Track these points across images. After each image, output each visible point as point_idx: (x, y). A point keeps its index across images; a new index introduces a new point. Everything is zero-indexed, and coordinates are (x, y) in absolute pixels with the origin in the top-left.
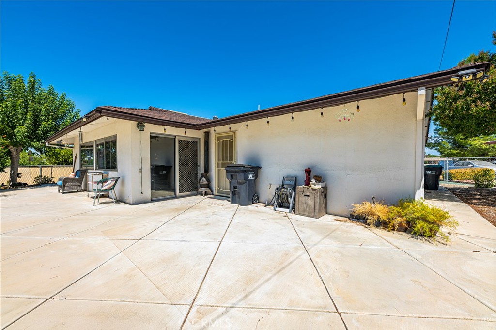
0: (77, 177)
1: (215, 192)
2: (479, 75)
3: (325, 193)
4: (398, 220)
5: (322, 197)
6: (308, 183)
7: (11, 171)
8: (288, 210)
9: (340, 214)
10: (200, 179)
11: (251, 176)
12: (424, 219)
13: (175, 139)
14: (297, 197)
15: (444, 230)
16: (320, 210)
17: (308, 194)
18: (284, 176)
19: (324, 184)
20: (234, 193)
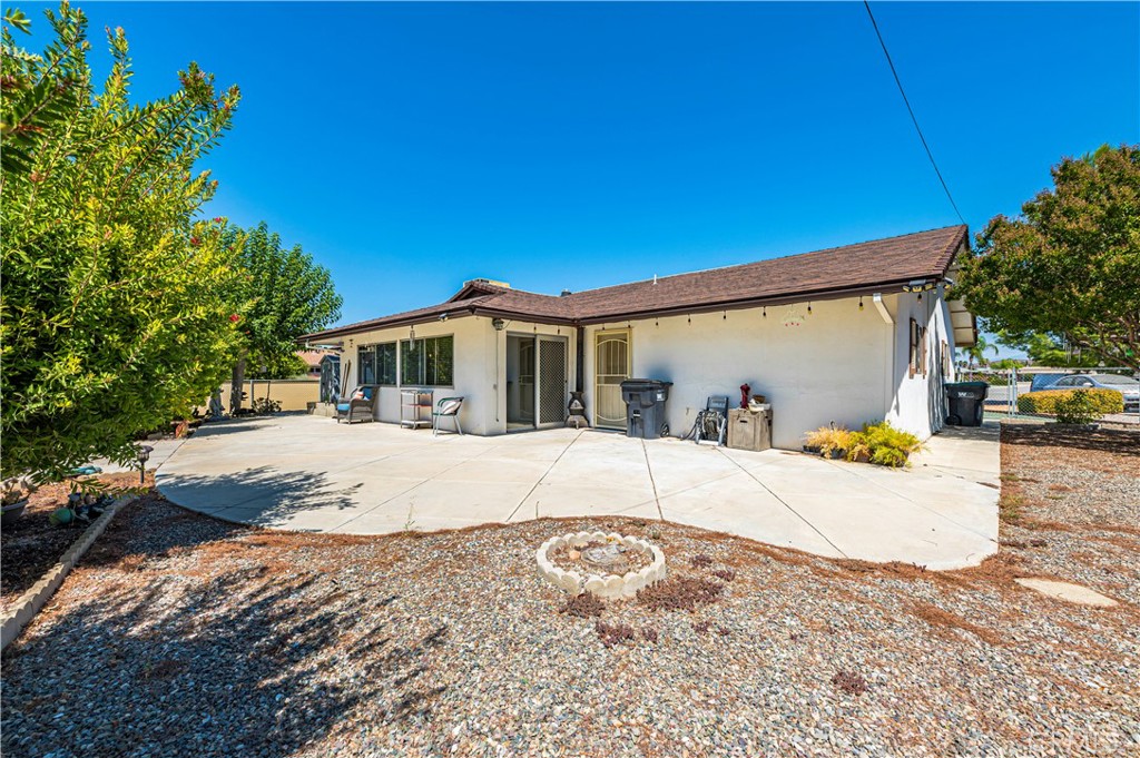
0: (365, 398)
1: (593, 423)
2: (929, 287)
3: (769, 418)
4: (859, 447)
5: (765, 424)
6: (745, 405)
7: (233, 389)
8: (716, 443)
9: (790, 447)
10: (571, 402)
11: (659, 396)
12: (886, 444)
13: (534, 340)
14: (730, 423)
15: (912, 458)
16: (761, 440)
17: (745, 419)
18: (710, 395)
19: (768, 406)
20: (633, 421)
